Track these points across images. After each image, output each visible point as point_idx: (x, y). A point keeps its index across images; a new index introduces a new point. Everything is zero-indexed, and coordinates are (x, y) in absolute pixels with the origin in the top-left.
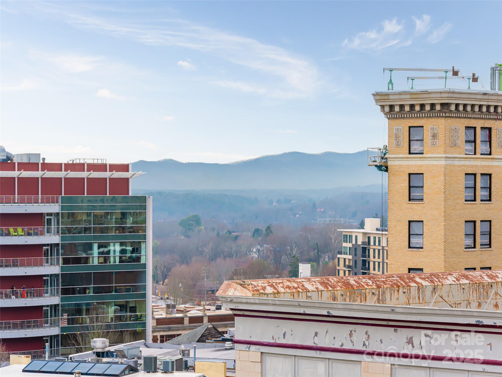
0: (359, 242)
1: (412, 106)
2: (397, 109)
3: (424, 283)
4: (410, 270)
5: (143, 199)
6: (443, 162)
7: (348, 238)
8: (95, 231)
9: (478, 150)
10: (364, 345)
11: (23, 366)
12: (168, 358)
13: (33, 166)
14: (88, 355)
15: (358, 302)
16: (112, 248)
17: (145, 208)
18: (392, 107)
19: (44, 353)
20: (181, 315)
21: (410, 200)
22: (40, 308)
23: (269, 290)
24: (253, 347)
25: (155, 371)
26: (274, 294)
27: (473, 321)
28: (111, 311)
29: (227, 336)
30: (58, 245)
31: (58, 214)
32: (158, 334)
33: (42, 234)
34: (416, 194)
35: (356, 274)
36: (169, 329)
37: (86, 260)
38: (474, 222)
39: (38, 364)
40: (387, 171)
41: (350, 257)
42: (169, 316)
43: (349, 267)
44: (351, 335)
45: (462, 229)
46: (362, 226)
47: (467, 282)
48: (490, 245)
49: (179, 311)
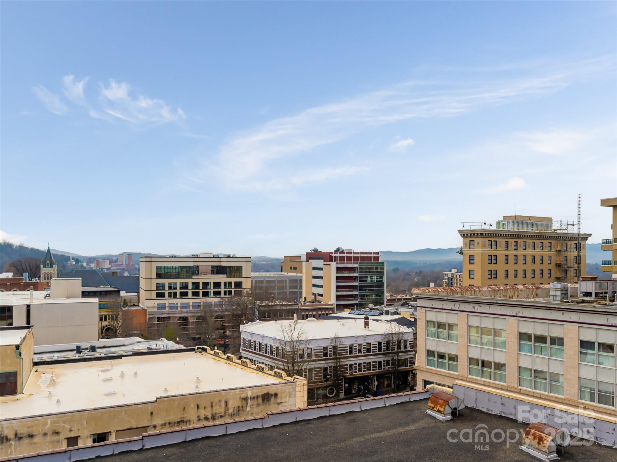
0: (450, 276)
1: (471, 234)
2: (466, 235)
3: (476, 289)
4: (470, 285)
5: (383, 263)
6: (481, 252)
7: (446, 275)
8: (369, 272)
9: (493, 248)
10: (459, 308)
11: (349, 312)
12: (392, 311)
13: (350, 253)
14: (367, 309)
15: (455, 295)
16: (374, 277)
17: (384, 265)
18: (464, 235)
19: (354, 308)
20: (395, 298)
21: (470, 263)
22: (352, 295)
23: (427, 291)
24: (423, 308)
25: (388, 315)
26: (428, 292)
27: (495, 302)
28: (374, 296)
29: (409, 305)
30: (358, 276)
31: (358, 267)
32: (388, 304)
33: (353, 273)
34: (472, 261)
35: (449, 286)
36: (391, 302)
37: (366, 281)
38: (491, 271)
39: (353, 312)
40: (462, 254)
41: (447, 281)
42: (391, 298)
43: (447, 284)
44: (454, 305)
45: (487, 273)
46: (450, 271)
47: (490, 289)
48: (496, 278)
49: (394, 297)
